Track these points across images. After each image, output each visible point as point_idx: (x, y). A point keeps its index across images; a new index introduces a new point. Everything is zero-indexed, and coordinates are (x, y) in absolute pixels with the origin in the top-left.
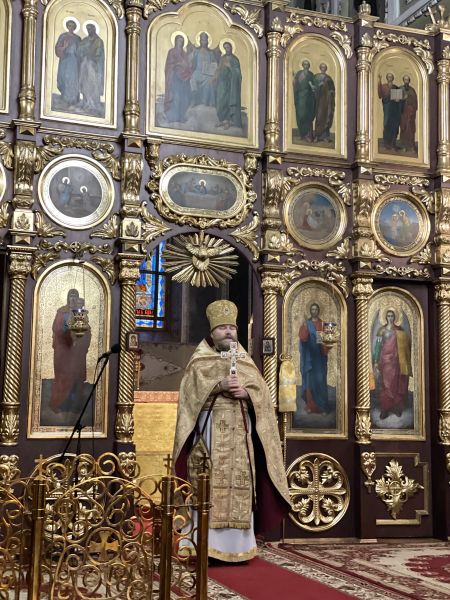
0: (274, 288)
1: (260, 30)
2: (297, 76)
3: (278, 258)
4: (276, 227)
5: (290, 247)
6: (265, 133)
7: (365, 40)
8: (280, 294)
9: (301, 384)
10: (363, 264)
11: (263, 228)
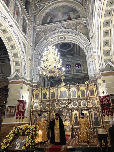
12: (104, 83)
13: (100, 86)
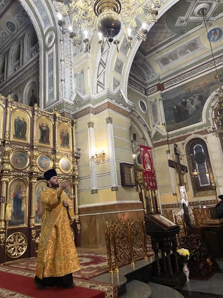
0: (5, 181)
1: (4, 106)
2: (15, 120)
3: (7, 172)
4: (7, 162)
5: (11, 169)
6: (5, 135)
7: (36, 113)
8: (7, 183)
9: (13, 211)
10: (34, 174)
11: (3, 163)
12: (109, 124)
13: (91, 128)
